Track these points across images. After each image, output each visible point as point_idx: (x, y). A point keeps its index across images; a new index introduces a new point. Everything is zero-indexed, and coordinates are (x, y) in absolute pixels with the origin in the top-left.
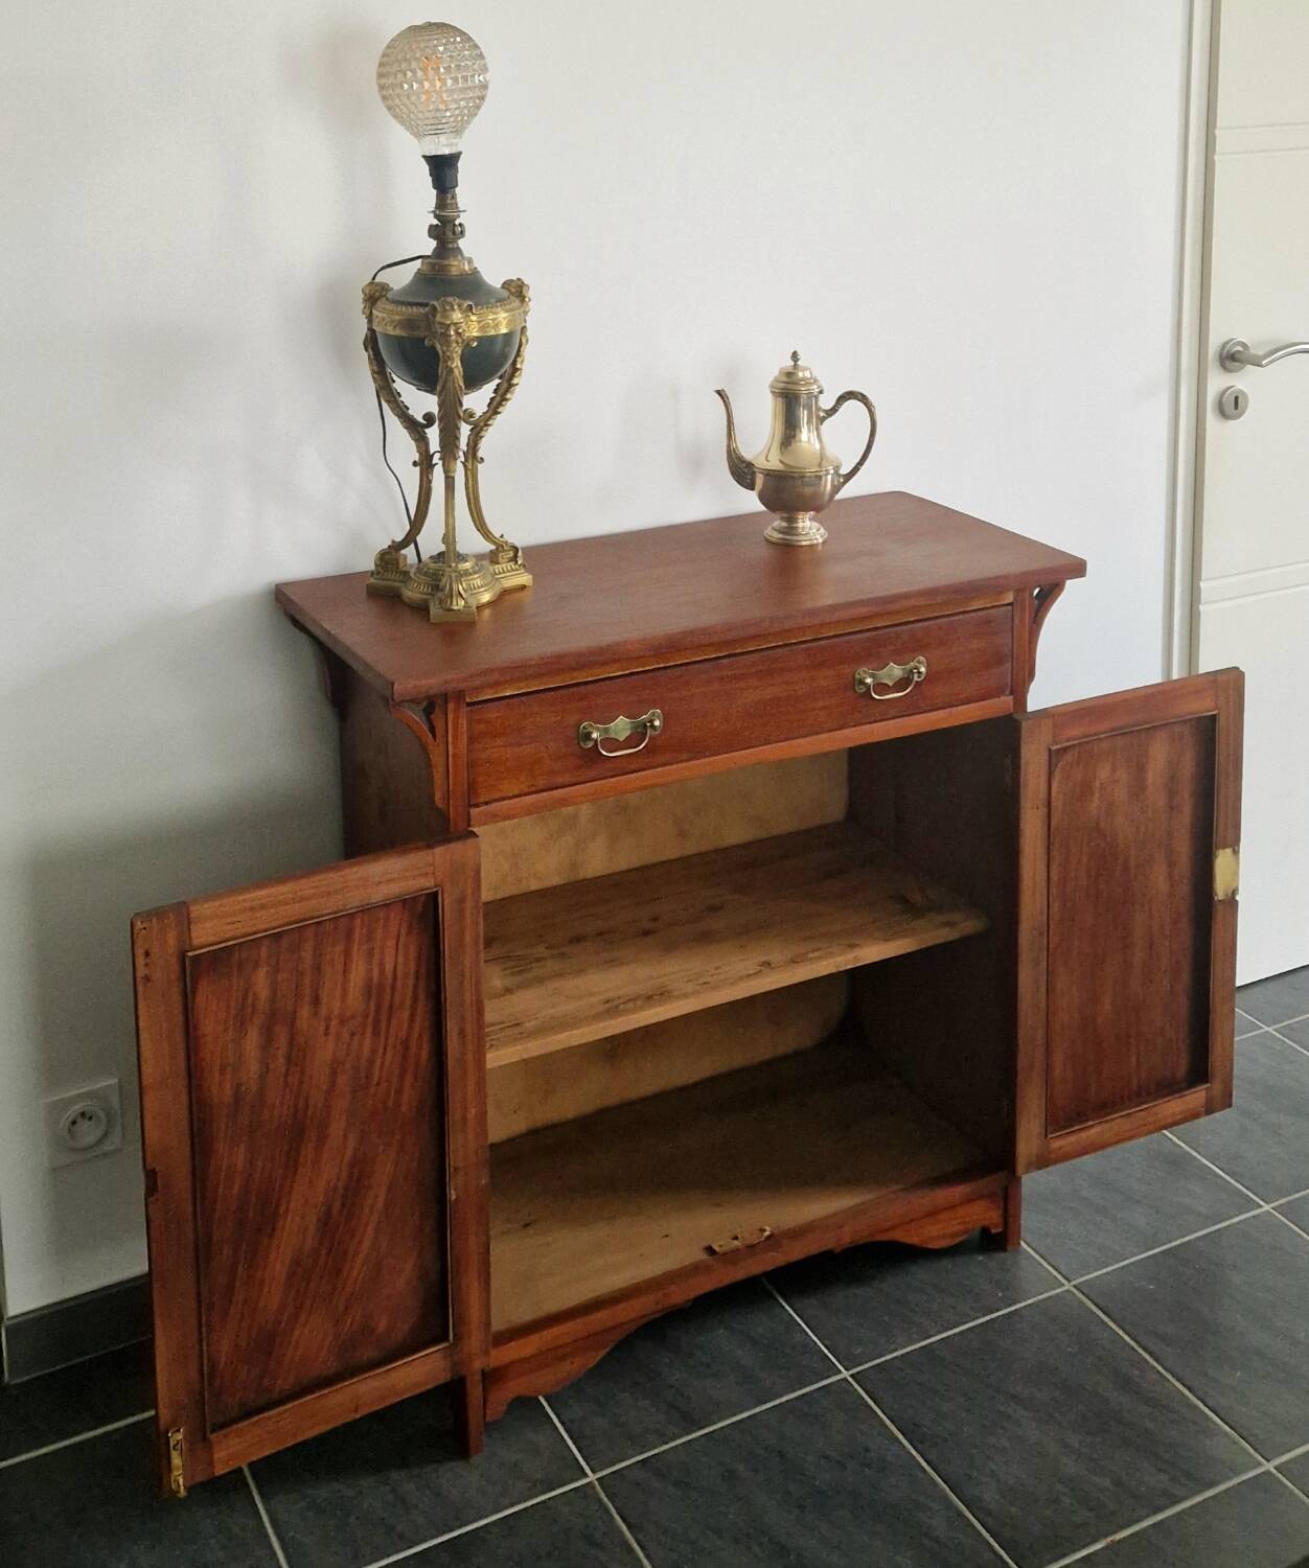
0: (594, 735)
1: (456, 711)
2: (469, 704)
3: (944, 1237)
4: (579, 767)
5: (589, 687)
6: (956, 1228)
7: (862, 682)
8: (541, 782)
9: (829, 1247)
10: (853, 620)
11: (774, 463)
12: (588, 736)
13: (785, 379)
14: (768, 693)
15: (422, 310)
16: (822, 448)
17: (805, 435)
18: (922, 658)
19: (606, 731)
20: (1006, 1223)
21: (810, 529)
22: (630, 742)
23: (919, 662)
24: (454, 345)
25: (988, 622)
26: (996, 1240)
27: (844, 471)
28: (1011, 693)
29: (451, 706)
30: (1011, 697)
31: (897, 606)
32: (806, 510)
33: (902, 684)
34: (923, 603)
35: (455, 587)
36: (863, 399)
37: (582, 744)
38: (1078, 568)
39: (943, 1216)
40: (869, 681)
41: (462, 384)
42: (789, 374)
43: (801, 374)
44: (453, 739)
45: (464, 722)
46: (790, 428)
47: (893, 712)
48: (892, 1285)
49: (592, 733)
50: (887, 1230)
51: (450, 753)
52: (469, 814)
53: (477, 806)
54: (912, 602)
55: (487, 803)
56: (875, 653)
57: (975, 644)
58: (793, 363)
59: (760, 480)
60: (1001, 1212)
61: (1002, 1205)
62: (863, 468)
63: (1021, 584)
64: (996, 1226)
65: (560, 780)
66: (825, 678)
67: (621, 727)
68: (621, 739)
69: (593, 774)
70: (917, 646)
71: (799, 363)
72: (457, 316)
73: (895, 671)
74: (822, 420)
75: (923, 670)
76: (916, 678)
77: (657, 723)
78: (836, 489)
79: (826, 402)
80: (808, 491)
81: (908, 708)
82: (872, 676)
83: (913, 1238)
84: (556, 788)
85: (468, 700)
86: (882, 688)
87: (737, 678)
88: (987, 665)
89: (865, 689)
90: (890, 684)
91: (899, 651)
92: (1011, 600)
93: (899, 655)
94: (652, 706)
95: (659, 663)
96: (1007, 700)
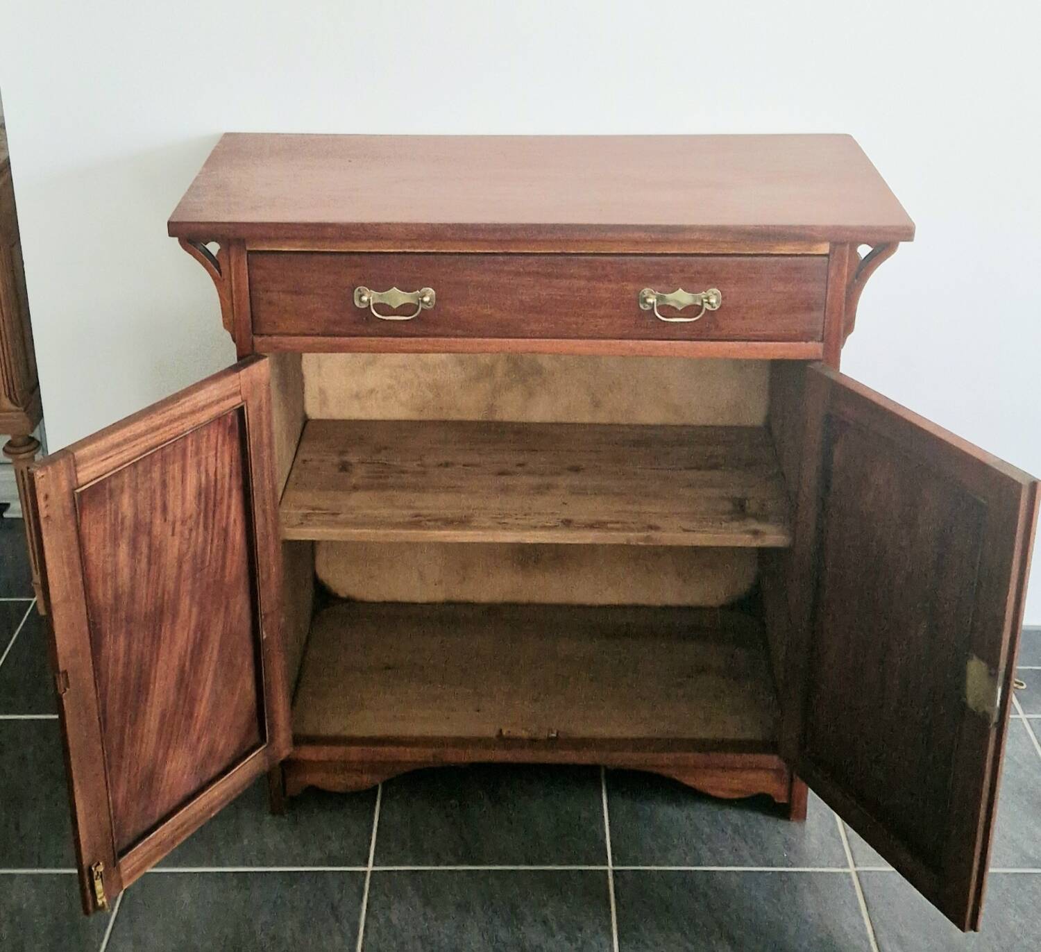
0: (366, 298)
7: (644, 301)
10: (635, 242)
12: (359, 298)
14: (546, 294)
18: (716, 290)
19: (381, 297)
22: (401, 311)
23: (711, 293)
28: (822, 341)
30: (821, 345)
31: (680, 237)
33: (691, 310)
34: (710, 239)
38: (907, 233)
40: (650, 301)
47: (681, 335)
49: (363, 296)
56: (665, 278)
57: (780, 287)
66: (604, 290)
68: (394, 307)
73: (682, 297)
75: (715, 301)
76: (707, 306)
81: (699, 333)
82: (658, 297)
86: (668, 310)
87: (518, 275)
88: (792, 309)
89: (648, 308)
90: (680, 309)
91: (691, 280)
92: (827, 252)
93: (691, 282)
94: (425, 285)
95: (431, 249)
96: (816, 346)
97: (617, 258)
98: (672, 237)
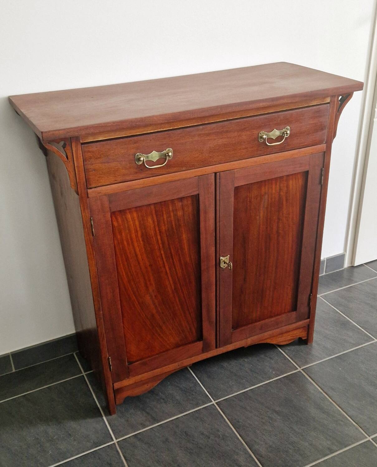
0: (142, 159)
1: (76, 146)
2: (82, 144)
3: (285, 341)
4: (137, 173)
5: (139, 137)
6: (290, 338)
7: (261, 137)
8: (119, 179)
9: (243, 346)
10: (258, 109)
12: (139, 160)
14: (221, 142)
18: (288, 127)
19: (148, 157)
20: (308, 336)
22: (158, 162)
23: (287, 129)
25: (318, 111)
26: (304, 341)
28: (325, 143)
29: (74, 145)
30: (325, 145)
31: (278, 102)
33: (279, 138)
34: (290, 101)
37: (137, 163)
39: (285, 335)
40: (264, 137)
44: (76, 159)
45: (80, 152)
47: (276, 151)
49: (140, 158)
50: (264, 340)
51: (76, 166)
52: (87, 191)
53: (91, 188)
54: (285, 101)
55: (95, 187)
56: (269, 125)
57: (311, 121)
60: (306, 332)
61: (307, 330)
63: (334, 94)
64: (304, 337)
65: (128, 178)
66: (245, 136)
67: (155, 156)
68: (155, 161)
69: (143, 175)
70: (287, 121)
73: (276, 133)
75: (288, 132)
76: (285, 136)
77: (170, 154)
81: (281, 149)
82: (267, 135)
83: (274, 342)
84: (127, 181)
85: (81, 142)
86: (271, 140)
87: (208, 135)
88: (316, 131)
89: (263, 140)
90: (274, 139)
92: (329, 101)
93: (278, 125)
94: (168, 147)
95: (170, 127)
96: (323, 146)
97: (249, 119)
98: (275, 103)
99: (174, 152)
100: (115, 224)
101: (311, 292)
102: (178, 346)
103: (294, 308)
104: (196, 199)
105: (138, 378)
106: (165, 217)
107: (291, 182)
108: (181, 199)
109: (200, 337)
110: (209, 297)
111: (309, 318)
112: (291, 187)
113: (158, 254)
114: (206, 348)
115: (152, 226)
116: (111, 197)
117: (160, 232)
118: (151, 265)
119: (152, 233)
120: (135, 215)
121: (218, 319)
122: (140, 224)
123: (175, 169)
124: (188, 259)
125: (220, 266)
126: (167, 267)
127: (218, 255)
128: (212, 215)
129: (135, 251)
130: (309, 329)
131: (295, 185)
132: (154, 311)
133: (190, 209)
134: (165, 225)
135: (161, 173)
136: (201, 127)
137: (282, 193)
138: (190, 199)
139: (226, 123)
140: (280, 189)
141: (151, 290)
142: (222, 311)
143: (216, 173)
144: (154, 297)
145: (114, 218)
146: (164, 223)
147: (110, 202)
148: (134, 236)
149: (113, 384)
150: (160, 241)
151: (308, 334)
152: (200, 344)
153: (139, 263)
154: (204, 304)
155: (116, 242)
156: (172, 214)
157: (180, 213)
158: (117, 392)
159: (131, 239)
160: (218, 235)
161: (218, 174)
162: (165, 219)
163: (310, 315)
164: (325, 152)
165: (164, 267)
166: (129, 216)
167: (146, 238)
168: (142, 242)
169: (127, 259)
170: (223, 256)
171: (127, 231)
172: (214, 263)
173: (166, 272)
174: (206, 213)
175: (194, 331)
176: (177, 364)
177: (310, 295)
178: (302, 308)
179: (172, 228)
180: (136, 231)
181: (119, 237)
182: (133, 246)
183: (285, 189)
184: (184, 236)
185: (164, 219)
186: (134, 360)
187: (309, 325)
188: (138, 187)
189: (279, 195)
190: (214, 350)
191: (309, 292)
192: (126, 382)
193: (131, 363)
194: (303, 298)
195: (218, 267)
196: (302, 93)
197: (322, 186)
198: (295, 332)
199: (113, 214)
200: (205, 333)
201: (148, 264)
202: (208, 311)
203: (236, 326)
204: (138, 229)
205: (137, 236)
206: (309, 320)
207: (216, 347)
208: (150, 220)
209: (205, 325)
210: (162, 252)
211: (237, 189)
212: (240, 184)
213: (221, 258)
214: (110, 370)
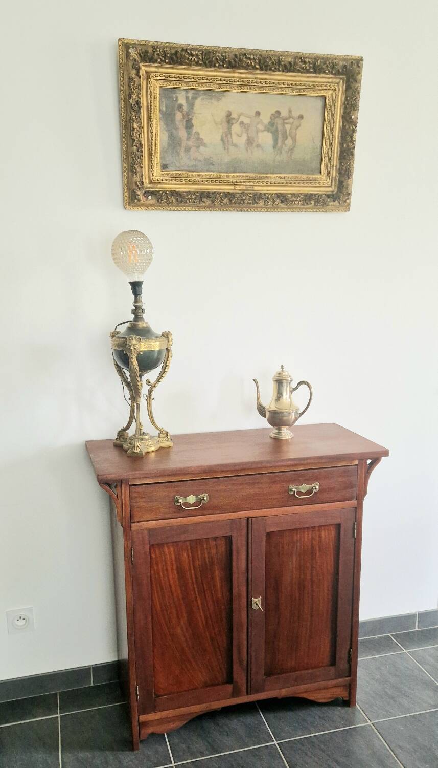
0: (180, 501)
1: (125, 487)
2: (130, 485)
3: (323, 698)
4: (175, 512)
6: (329, 696)
7: (291, 490)
8: (160, 517)
9: (277, 696)
10: (288, 466)
11: (273, 408)
12: (178, 501)
13: (278, 375)
14: (252, 491)
15: (122, 340)
16: (291, 402)
17: (285, 396)
18: (318, 483)
19: (186, 499)
20: (350, 697)
21: (286, 433)
22: (194, 505)
23: (316, 485)
24: (133, 353)
25: (347, 471)
26: (348, 702)
27: (300, 411)
28: (357, 499)
29: (123, 486)
30: (356, 501)
31: (305, 462)
32: (285, 425)
33: (309, 492)
34: (317, 462)
35: (136, 444)
36: (307, 384)
37: (176, 504)
38: (386, 453)
39: (322, 691)
40: (294, 490)
41: (137, 368)
42: (279, 373)
43: (284, 373)
44: (124, 498)
45: (128, 492)
46: (279, 395)
47: (305, 503)
48: (302, 714)
49: (179, 500)
50: (300, 693)
51: (124, 503)
52: (131, 525)
53: (134, 523)
54: (313, 461)
55: (138, 522)
56: (298, 480)
57: (340, 479)
58: (281, 369)
59: (268, 414)
60: (347, 692)
61: (348, 690)
62: (307, 411)
63: (362, 458)
64: (345, 697)
65: (167, 516)
66: (276, 488)
67: (191, 499)
68: (191, 503)
69: (179, 515)
70: (317, 479)
71: (284, 369)
72: (134, 342)
73: (304, 488)
74: (292, 392)
75: (317, 487)
76: (315, 490)
77: (205, 499)
78: (296, 419)
79: (294, 385)
80: (285, 418)
81: (311, 501)
82: (296, 488)
83: (311, 697)
84: (165, 519)
86: (300, 493)
87: (242, 484)
88: (346, 488)
89: (293, 493)
90: (304, 492)
91: (307, 480)
92: (357, 464)
93: (308, 481)
94: (203, 493)
95: (207, 476)
96: (354, 502)
97: (279, 474)
98: (302, 462)
99: (210, 497)
100: (153, 555)
101: (351, 647)
102: (206, 685)
103: (333, 662)
104: (229, 539)
105: (164, 714)
106: (199, 553)
107: (323, 533)
108: (215, 539)
109: (230, 680)
110: (241, 637)
111: (349, 676)
112: (323, 536)
113: (191, 588)
114: (236, 693)
115: (187, 561)
116: (151, 531)
117: (194, 567)
118: (183, 598)
119: (187, 568)
120: (172, 549)
121: (250, 662)
122: (176, 558)
123: (210, 511)
124: (220, 596)
125: (252, 607)
126: (199, 602)
127: (249, 596)
128: (244, 556)
129: (169, 582)
130: (351, 688)
131: (328, 536)
132: (185, 645)
133: (223, 549)
134: (199, 561)
135: (198, 514)
136: (235, 478)
137: (314, 542)
138: (224, 539)
139: (258, 475)
140: (313, 538)
141: (182, 623)
142: (253, 654)
143: (248, 518)
144: (185, 630)
145: (152, 550)
146: (199, 559)
147: (150, 536)
148: (169, 568)
149: (139, 716)
150: (193, 576)
151: (350, 694)
152: (230, 687)
153: (172, 595)
154: (235, 643)
155: (152, 572)
156: (206, 551)
157: (213, 551)
158: (142, 725)
159: (167, 570)
160: (250, 576)
161: (250, 519)
162: (200, 556)
163: (351, 672)
164: (356, 508)
165: (197, 600)
166: (166, 549)
167: (180, 571)
168: (176, 575)
169: (162, 589)
170: (255, 598)
171: (164, 563)
172: (245, 603)
173: (198, 606)
174: (238, 553)
175: (224, 672)
176: (205, 705)
177: (349, 651)
178: (343, 665)
179: (206, 564)
180: (172, 564)
181: (155, 568)
182: (168, 578)
183: (318, 538)
184: (217, 573)
185: (198, 555)
186: (162, 694)
187: (350, 685)
188: (176, 524)
189: (312, 544)
190: (244, 696)
191: (348, 647)
192: (151, 717)
193: (158, 696)
194: (342, 654)
195: (249, 608)
196: (329, 456)
197: (355, 539)
198: (335, 690)
199: (152, 546)
200: (235, 676)
201: (181, 596)
202: (239, 653)
203: (269, 673)
204: (174, 562)
205: (172, 569)
206: (349, 678)
207: (247, 693)
208: (185, 555)
209: (236, 667)
210: (195, 586)
211: (269, 535)
212: (272, 530)
213: (253, 599)
214: (137, 701)
